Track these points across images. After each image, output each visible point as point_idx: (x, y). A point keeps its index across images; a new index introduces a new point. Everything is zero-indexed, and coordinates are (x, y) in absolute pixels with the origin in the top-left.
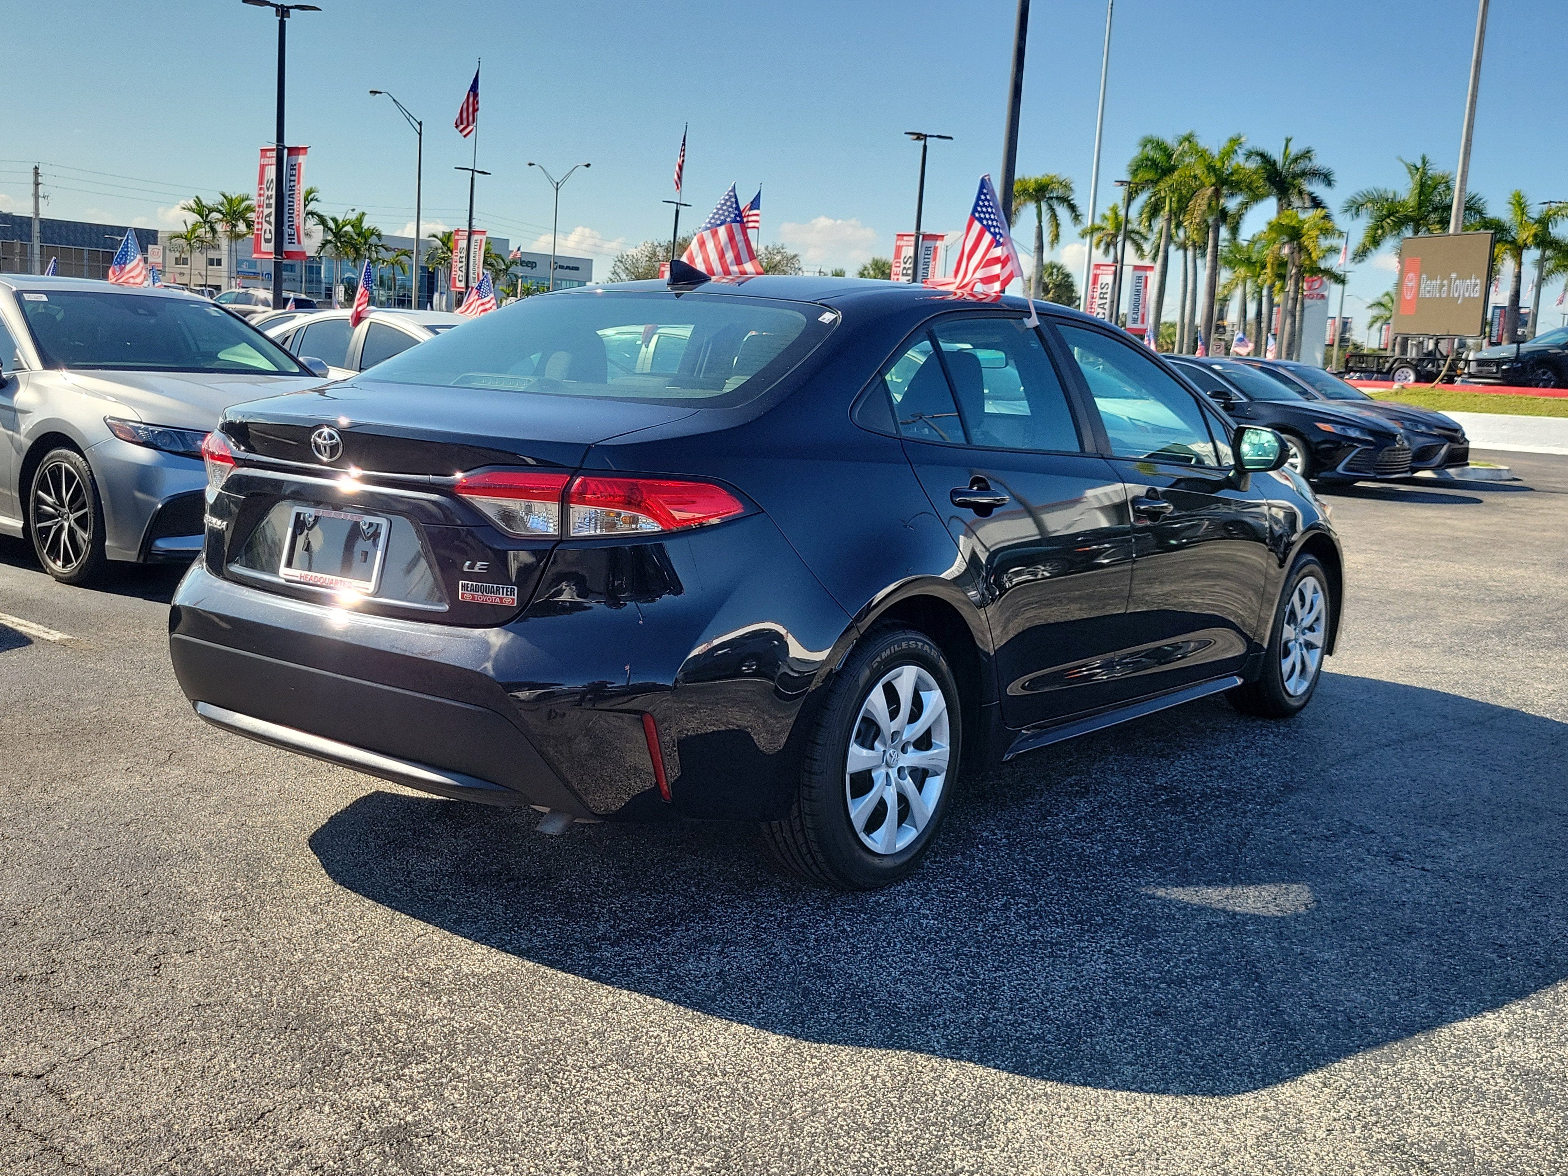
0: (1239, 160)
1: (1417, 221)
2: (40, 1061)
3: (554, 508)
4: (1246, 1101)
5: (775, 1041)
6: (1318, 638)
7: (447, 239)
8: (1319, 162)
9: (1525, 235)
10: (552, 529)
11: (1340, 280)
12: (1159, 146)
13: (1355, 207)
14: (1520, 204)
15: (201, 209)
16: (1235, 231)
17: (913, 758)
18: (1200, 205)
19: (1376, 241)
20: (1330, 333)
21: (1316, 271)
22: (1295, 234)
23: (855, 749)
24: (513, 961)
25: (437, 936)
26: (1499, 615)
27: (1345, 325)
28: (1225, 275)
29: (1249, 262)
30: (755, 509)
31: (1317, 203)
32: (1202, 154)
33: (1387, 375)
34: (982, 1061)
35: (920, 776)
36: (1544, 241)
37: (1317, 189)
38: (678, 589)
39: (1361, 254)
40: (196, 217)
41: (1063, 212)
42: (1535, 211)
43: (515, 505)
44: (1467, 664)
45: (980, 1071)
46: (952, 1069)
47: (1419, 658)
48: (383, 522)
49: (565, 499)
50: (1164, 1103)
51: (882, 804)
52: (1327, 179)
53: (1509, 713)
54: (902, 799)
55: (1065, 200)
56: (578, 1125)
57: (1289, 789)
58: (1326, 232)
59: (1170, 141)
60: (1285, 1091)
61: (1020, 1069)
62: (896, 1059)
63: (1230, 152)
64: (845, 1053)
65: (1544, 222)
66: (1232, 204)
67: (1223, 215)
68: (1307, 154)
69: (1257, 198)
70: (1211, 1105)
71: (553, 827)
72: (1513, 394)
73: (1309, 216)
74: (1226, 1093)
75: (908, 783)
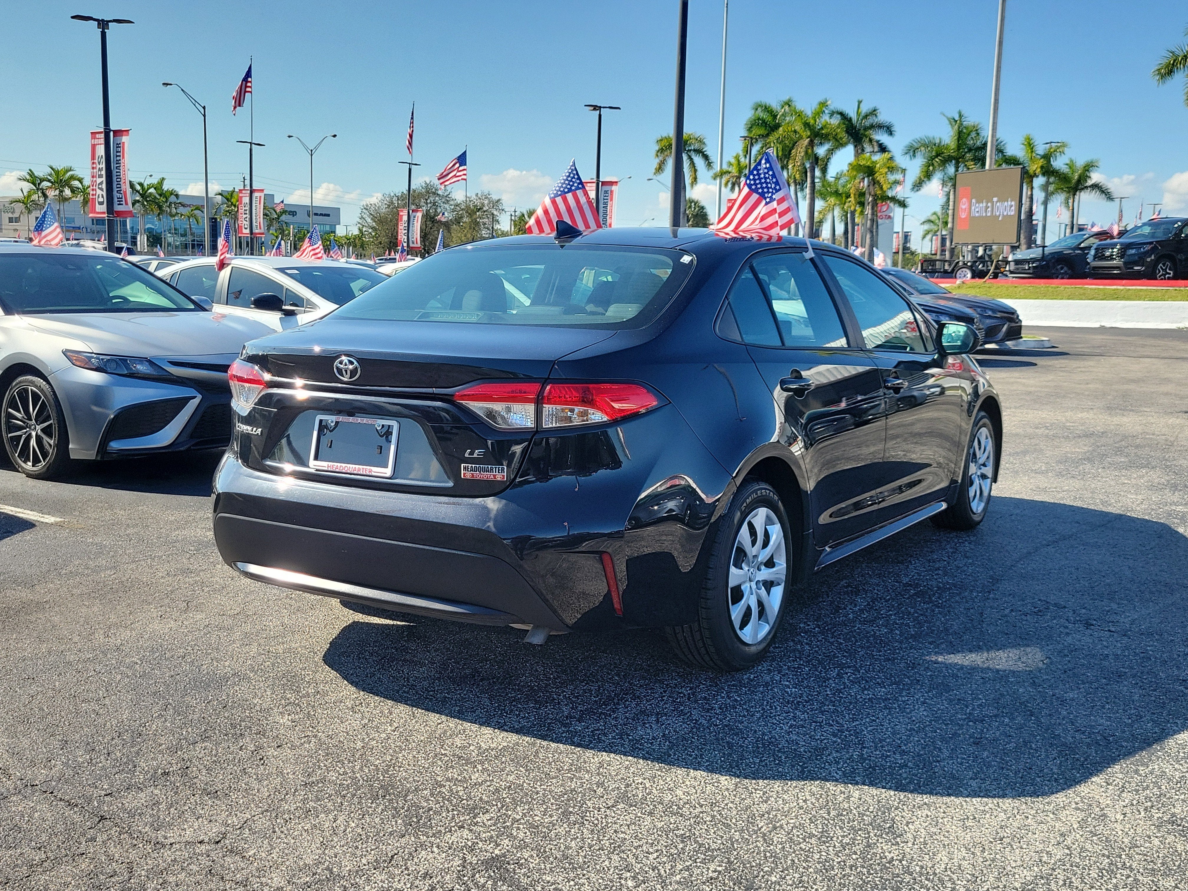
0: (825, 118)
1: (957, 159)
2: (214, 830)
3: (531, 408)
4: (1060, 798)
5: (725, 781)
6: (989, 471)
7: (228, 197)
8: (883, 117)
9: (1034, 167)
10: (530, 423)
11: (903, 204)
12: (767, 109)
13: (912, 151)
14: (1030, 145)
15: (34, 180)
16: (824, 171)
17: (765, 574)
18: (799, 153)
19: (928, 175)
20: (896, 243)
21: (885, 198)
22: (870, 171)
23: (733, 570)
24: (514, 737)
25: (453, 723)
26: (1082, 448)
27: (906, 237)
28: (819, 204)
29: (837, 194)
30: (666, 402)
31: (883, 149)
32: (800, 115)
33: (950, 274)
34: (871, 784)
35: (769, 585)
36: (1048, 171)
37: (882, 137)
38: (617, 464)
39: (918, 185)
40: (27, 186)
41: (699, 161)
42: (1041, 150)
43: (498, 407)
44: (1077, 484)
45: (874, 791)
46: (855, 792)
47: (1043, 481)
48: (394, 424)
49: (539, 402)
50: (1007, 803)
51: (749, 609)
52: (889, 130)
53: (1119, 517)
54: (760, 604)
55: (699, 152)
56: (617, 848)
57: (995, 580)
58: (892, 169)
59: (775, 105)
60: (1083, 789)
61: (900, 787)
62: (814, 786)
63: (819, 113)
64: (777, 785)
65: (1047, 157)
66: (821, 151)
67: (816, 160)
68: (873, 112)
69: (839, 144)
70: (1040, 803)
71: (538, 639)
72: (1042, 284)
73: (878, 158)
74: (1044, 794)
75: (763, 591)
